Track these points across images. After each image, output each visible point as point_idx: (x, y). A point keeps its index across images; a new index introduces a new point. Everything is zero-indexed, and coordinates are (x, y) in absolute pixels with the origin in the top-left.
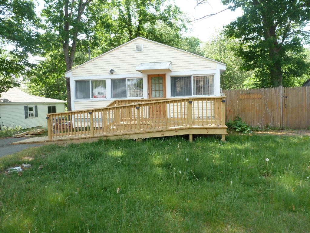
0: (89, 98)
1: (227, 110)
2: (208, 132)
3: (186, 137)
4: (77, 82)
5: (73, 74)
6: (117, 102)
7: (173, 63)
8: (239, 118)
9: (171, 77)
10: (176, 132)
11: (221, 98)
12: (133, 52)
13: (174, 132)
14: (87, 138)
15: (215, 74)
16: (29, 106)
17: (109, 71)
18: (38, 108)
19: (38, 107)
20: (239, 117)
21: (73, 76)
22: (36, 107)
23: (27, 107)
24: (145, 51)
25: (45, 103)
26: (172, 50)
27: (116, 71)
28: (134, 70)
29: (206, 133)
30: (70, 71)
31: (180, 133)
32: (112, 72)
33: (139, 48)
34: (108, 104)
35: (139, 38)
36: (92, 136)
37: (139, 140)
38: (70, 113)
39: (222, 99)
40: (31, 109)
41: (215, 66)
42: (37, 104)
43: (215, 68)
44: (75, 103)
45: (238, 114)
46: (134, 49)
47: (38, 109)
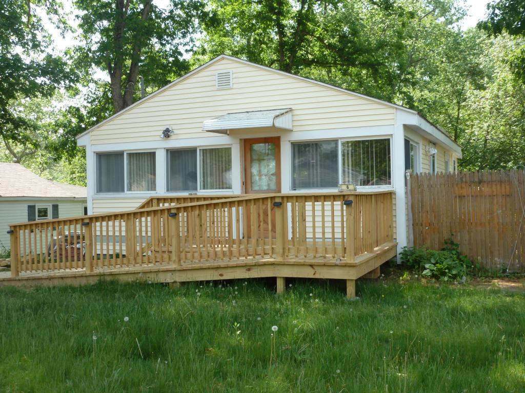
0: (123, 190)
1: (424, 225)
2: (314, 274)
3: (270, 283)
4: (100, 156)
5: (93, 138)
6: (155, 201)
7: (296, 113)
8: (452, 243)
9: (291, 143)
10: (249, 270)
11: (344, 196)
12: (211, 89)
13: (244, 270)
14: (79, 277)
15: (391, 135)
16: (38, 206)
17: (161, 133)
18: (60, 210)
19: (59, 207)
20: (455, 243)
21: (93, 143)
22: (55, 207)
23: (34, 207)
24: (235, 86)
25: (75, 199)
26: (294, 81)
27: (176, 132)
28: (200, 130)
29: (311, 276)
30: (86, 134)
31: (255, 274)
32: (167, 134)
33: (224, 81)
34: (138, 205)
35: (223, 58)
36: (88, 273)
37: (175, 285)
38: (55, 222)
39: (346, 197)
40: (43, 213)
41: (391, 116)
42: (57, 201)
43: (392, 122)
44: (94, 201)
45: (452, 235)
46: (213, 83)
47: (59, 213)
